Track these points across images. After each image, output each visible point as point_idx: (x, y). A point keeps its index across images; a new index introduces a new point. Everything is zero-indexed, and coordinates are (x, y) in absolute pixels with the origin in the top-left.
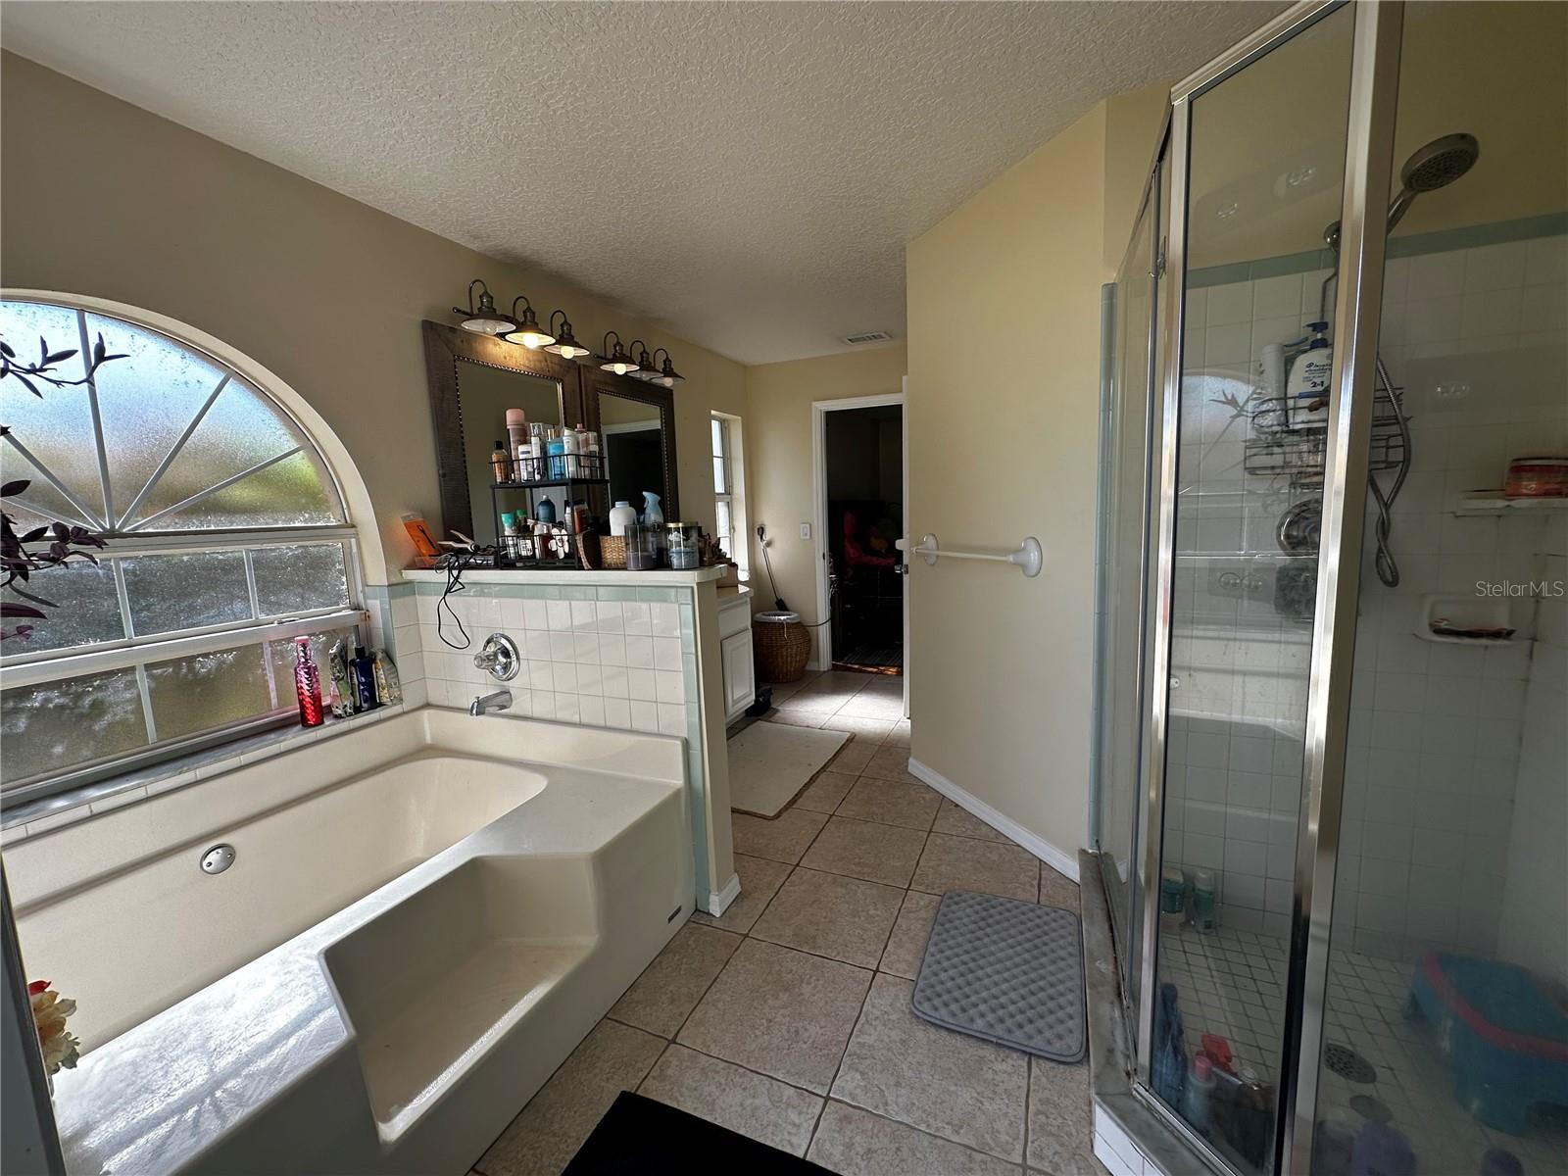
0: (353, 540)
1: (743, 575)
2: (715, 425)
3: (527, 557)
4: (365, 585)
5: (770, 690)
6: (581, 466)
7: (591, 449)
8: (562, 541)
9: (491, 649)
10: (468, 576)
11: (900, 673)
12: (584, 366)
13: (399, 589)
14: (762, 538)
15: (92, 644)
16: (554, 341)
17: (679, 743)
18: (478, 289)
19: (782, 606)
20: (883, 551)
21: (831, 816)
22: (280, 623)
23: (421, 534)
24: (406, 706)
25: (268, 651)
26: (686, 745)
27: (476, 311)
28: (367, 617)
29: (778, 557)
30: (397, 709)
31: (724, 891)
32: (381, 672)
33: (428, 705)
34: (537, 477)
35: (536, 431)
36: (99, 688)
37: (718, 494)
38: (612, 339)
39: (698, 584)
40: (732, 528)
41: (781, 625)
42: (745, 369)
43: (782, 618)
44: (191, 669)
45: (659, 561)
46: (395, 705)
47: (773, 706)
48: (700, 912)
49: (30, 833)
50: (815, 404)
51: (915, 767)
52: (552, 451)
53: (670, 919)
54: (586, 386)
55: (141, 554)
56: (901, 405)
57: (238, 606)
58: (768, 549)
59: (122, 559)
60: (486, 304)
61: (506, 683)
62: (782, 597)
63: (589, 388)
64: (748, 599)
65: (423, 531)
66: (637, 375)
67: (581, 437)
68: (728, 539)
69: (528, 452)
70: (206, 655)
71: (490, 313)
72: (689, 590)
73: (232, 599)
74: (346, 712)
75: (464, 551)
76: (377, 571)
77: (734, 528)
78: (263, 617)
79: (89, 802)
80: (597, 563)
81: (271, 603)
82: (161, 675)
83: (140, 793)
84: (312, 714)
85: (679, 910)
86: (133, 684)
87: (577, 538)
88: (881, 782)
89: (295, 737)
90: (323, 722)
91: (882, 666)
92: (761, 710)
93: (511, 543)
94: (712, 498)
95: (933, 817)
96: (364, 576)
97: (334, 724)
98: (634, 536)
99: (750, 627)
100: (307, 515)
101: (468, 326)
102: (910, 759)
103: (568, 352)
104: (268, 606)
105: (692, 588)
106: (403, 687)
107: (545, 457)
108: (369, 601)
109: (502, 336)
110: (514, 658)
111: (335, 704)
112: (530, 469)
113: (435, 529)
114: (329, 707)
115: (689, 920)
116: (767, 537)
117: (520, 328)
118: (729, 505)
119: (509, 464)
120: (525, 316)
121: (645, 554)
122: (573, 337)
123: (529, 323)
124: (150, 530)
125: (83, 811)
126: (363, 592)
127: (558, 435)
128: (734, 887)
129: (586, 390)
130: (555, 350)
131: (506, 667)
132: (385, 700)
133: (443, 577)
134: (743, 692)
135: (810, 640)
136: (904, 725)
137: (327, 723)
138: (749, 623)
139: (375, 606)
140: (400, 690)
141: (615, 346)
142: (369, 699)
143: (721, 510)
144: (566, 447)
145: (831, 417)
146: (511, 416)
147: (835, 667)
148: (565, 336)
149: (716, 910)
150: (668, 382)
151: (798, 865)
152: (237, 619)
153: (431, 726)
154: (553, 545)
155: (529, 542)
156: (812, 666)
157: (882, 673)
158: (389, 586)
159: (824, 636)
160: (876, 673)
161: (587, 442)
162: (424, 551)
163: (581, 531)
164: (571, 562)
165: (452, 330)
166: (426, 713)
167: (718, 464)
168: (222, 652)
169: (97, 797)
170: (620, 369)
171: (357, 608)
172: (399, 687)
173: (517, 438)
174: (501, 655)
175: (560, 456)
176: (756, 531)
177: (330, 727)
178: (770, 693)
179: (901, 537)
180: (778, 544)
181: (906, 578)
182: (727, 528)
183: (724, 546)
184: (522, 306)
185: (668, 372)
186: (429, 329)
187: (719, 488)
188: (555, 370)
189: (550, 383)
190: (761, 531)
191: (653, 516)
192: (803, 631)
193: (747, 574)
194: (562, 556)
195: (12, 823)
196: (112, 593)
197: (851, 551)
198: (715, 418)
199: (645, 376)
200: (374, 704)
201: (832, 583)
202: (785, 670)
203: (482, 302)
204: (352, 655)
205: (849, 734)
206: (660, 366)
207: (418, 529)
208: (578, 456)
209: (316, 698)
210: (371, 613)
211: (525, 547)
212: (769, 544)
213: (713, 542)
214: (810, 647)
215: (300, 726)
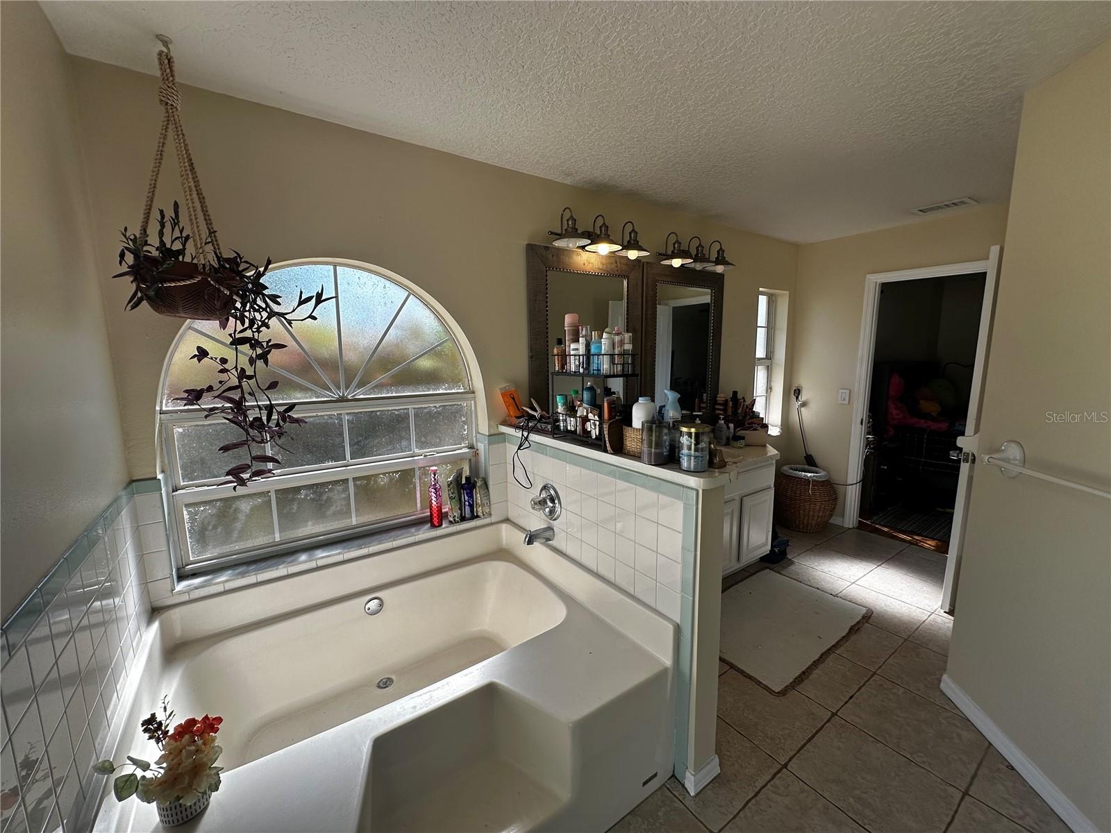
0: (473, 402)
1: (774, 431)
2: (763, 301)
3: (571, 432)
4: (478, 432)
5: (788, 541)
6: (614, 364)
7: (626, 348)
8: (595, 425)
9: (544, 495)
10: (534, 437)
11: (943, 548)
12: (647, 263)
13: (496, 438)
14: (797, 398)
15: (331, 463)
16: (621, 248)
18: (567, 215)
19: (810, 461)
20: (934, 414)
21: (834, 714)
22: (425, 456)
23: (511, 401)
24: (493, 519)
25: (417, 473)
27: (564, 232)
28: (476, 454)
29: (810, 416)
30: (487, 521)
31: (704, 771)
32: (479, 495)
33: (507, 520)
34: (581, 370)
35: (584, 333)
36: (330, 490)
37: (759, 359)
38: (673, 239)
39: (703, 490)
40: (769, 389)
41: (807, 481)
42: (796, 246)
43: (809, 475)
44: (376, 482)
45: (669, 459)
46: (486, 518)
47: (789, 556)
48: (675, 779)
49: (290, 572)
50: (870, 277)
51: (948, 685)
52: (593, 350)
53: (645, 783)
54: (647, 279)
55: (356, 411)
57: (404, 443)
58: (802, 409)
59: (347, 414)
60: (570, 226)
61: (552, 522)
62: (812, 452)
63: (650, 280)
64: (774, 462)
65: (513, 398)
66: (692, 266)
67: (617, 338)
68: (764, 398)
69: (577, 349)
70: (384, 474)
71: (573, 233)
72: (695, 492)
73: (401, 438)
74: (455, 520)
75: (532, 417)
76: (484, 427)
77: (771, 388)
78: (417, 451)
79: (316, 560)
80: (619, 449)
81: (423, 443)
82: (361, 485)
83: (340, 558)
84: (435, 519)
85: (655, 775)
86: (347, 489)
87: (605, 426)
88: (902, 690)
89: (425, 533)
90: (442, 524)
91: (918, 535)
92: (776, 558)
93: (561, 418)
94: (753, 362)
95: (973, 772)
96: (477, 425)
97: (447, 527)
98: (650, 430)
99: (773, 486)
100: (447, 385)
101: (559, 244)
102: (945, 677)
103: (633, 255)
104: (422, 445)
106: (492, 506)
107: (588, 354)
108: (479, 444)
109: (583, 248)
110: (557, 505)
111: (449, 514)
112: (577, 363)
113: (523, 396)
114: (447, 512)
115: (664, 785)
116: (803, 397)
117: (595, 239)
118: (769, 370)
119: (564, 357)
120: (601, 230)
121: (658, 451)
122: (638, 242)
123: (603, 236)
124: (362, 397)
125: (313, 565)
126: (476, 437)
127: (601, 337)
128: (713, 768)
129: (647, 282)
130: (624, 253)
131: (552, 512)
132: (480, 514)
133: (519, 434)
134: (759, 538)
135: (836, 498)
136: (939, 620)
137: (443, 526)
138: (772, 482)
139: (481, 447)
140: (490, 508)
141: (674, 244)
142: (468, 514)
143: (760, 375)
144: (603, 348)
145: (887, 290)
146: (568, 319)
147: (861, 526)
148: (632, 242)
149: (692, 784)
150: (720, 269)
151: (785, 766)
152: (403, 452)
153: (508, 536)
154: (589, 426)
155: (572, 419)
156: (835, 520)
157: (916, 545)
158: (489, 436)
159: (852, 496)
160: (909, 542)
161: (622, 343)
162: (512, 413)
163: (609, 419)
164: (598, 444)
165: (547, 248)
166: (504, 526)
167: (761, 334)
168: (393, 472)
169: (323, 556)
170: (677, 263)
171: (471, 447)
172: (490, 506)
173: (571, 337)
174: (549, 500)
175: (598, 355)
176: (793, 392)
177: (446, 528)
178: (786, 543)
180: (813, 406)
182: (765, 388)
183: (759, 408)
184: (600, 222)
185: (719, 261)
186: (531, 249)
187: (760, 352)
188: (619, 268)
189: (620, 279)
190: (798, 392)
191: (672, 413)
192: (830, 489)
193: (778, 430)
194: (594, 437)
195: (281, 567)
196: (341, 434)
197: (895, 412)
198: (763, 294)
199: (699, 267)
200: (474, 517)
201: (868, 443)
202: (806, 522)
203: (568, 224)
204: (464, 482)
205: (864, 611)
206: (714, 256)
207: (511, 398)
208: (612, 356)
209: (440, 508)
210: (479, 452)
211: (571, 424)
212: (804, 404)
213: (748, 403)
214: (835, 505)
215: (429, 525)
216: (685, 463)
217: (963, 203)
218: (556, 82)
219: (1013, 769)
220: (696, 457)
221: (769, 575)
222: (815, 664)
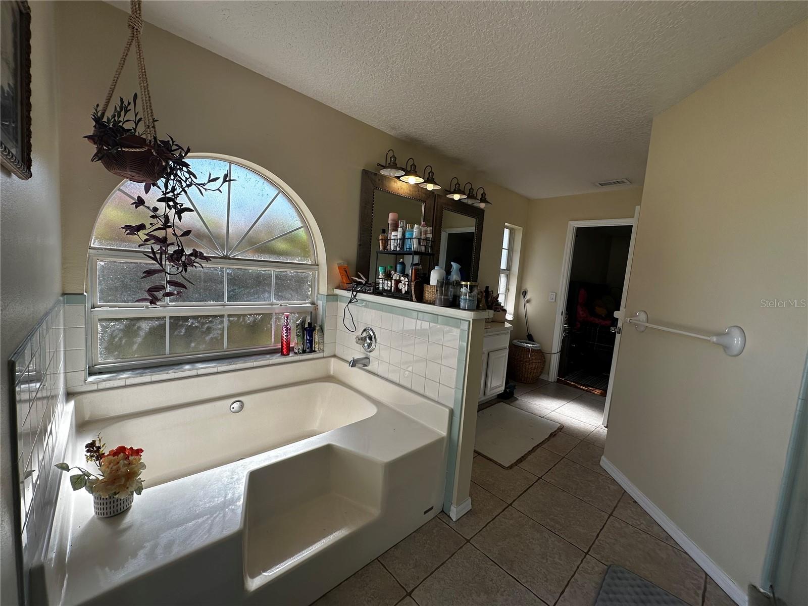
0: (317, 272)
1: (509, 317)
2: (506, 232)
3: (388, 290)
4: (318, 293)
5: (515, 386)
6: (420, 245)
7: (428, 236)
8: (405, 284)
9: (364, 335)
10: (361, 296)
11: (604, 394)
12: (438, 195)
13: (332, 297)
14: (524, 297)
15: (212, 302)
16: (423, 181)
17: (448, 410)
18: (390, 154)
19: (530, 338)
20: (603, 315)
21: (539, 478)
22: (281, 305)
23: (344, 272)
24: (325, 354)
25: (274, 317)
26: (452, 413)
27: (388, 165)
28: (316, 309)
29: (531, 309)
30: (321, 355)
31: (462, 506)
32: (317, 336)
33: (334, 356)
34: (398, 249)
35: (402, 225)
36: (211, 322)
37: (502, 270)
38: (455, 181)
39: (473, 320)
40: (507, 290)
41: (528, 349)
42: (529, 201)
43: (529, 345)
44: (244, 319)
45: (454, 303)
46: (320, 353)
47: (515, 396)
48: (444, 513)
49: (176, 377)
50: (571, 223)
51: (605, 462)
52: (407, 235)
53: (426, 512)
54: (437, 205)
55: (235, 267)
56: (632, 226)
57: (266, 295)
58: (527, 304)
59: (228, 268)
60: (392, 161)
61: (368, 353)
62: (531, 333)
63: (439, 206)
64: (509, 332)
65: (346, 271)
66: (466, 201)
67: (423, 229)
68: (504, 296)
69: (396, 236)
70: (250, 315)
71: (394, 166)
72: (467, 323)
73: (264, 291)
74: (299, 352)
75: (360, 283)
76: (323, 288)
77: (508, 290)
78: (275, 301)
79: (197, 369)
80: (420, 299)
81: (279, 296)
82: (233, 320)
83: (215, 370)
84: (285, 350)
85: (432, 508)
86: (222, 322)
87: (412, 284)
88: (579, 466)
89: (277, 359)
90: (289, 354)
91: (592, 387)
92: (507, 396)
93: (381, 282)
94: (499, 271)
95: (615, 505)
96: (318, 289)
97: (293, 356)
98: (442, 286)
99: (508, 347)
100: (300, 258)
101: (383, 172)
102: (603, 457)
103: (430, 187)
104: (279, 297)
105: (470, 321)
107: (403, 239)
108: (319, 301)
109: (398, 178)
110: (374, 342)
111: (295, 347)
112: (396, 245)
113: (352, 270)
114: (293, 347)
115: (436, 516)
116: (528, 297)
117: (408, 173)
118: (508, 277)
119: (386, 241)
120: (411, 168)
121: (446, 297)
122: (434, 179)
123: (412, 171)
124: (239, 257)
125: (194, 373)
126: (317, 296)
127: (412, 228)
128: (467, 505)
129: (437, 207)
130: (423, 186)
131: (370, 345)
132: (316, 349)
133: (349, 294)
134: (497, 383)
135: (545, 362)
136: (601, 431)
137: (290, 355)
138: (507, 345)
139: (320, 303)
140: (324, 346)
141: (456, 185)
142: (309, 348)
143: (503, 280)
144: (414, 234)
145: (581, 233)
146: (391, 216)
147: (558, 381)
148: (430, 179)
149: (454, 514)
150: (482, 205)
151: (511, 505)
152: (265, 301)
153: (334, 366)
154: (400, 286)
155: (389, 282)
156: (544, 377)
157: (590, 392)
158: (327, 295)
159: (554, 361)
160: (586, 391)
161: (426, 232)
162: (344, 281)
163: (415, 280)
164: (407, 297)
165: (375, 174)
166: (333, 359)
167: (505, 253)
168: (257, 314)
169: (201, 368)
170: (457, 197)
171: (313, 303)
172: (323, 345)
173: (392, 228)
174: (368, 339)
175: (411, 239)
176: (522, 293)
177: (291, 357)
178: (514, 387)
179: (618, 310)
180: (533, 302)
181: (618, 336)
182: (505, 289)
183: (501, 299)
184: (411, 162)
185: (483, 200)
186: (365, 172)
187: (503, 266)
188: (421, 195)
189: (420, 203)
190: (525, 293)
191: (455, 276)
192: (541, 355)
193: (512, 316)
194: (404, 292)
195: (171, 371)
196: (222, 282)
197: (581, 312)
198: (507, 227)
199: (470, 202)
200: (312, 351)
201: (565, 330)
202: (526, 376)
203: (391, 160)
204: (306, 326)
205: (559, 425)
206: (479, 197)
207: (344, 270)
208: (420, 239)
209: (288, 343)
210: (318, 307)
211: (388, 285)
212: (528, 301)
213: (495, 295)
214: (544, 365)
215: (280, 354)
216: (462, 304)
217: (623, 182)
218: (397, 64)
219: (636, 502)
220: (469, 300)
221: (503, 405)
222: (530, 452)
